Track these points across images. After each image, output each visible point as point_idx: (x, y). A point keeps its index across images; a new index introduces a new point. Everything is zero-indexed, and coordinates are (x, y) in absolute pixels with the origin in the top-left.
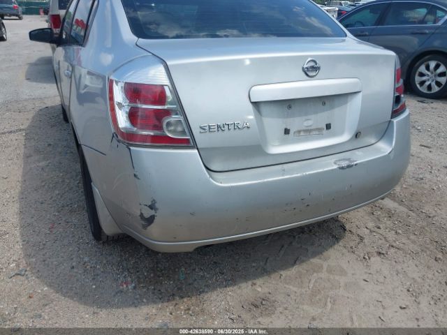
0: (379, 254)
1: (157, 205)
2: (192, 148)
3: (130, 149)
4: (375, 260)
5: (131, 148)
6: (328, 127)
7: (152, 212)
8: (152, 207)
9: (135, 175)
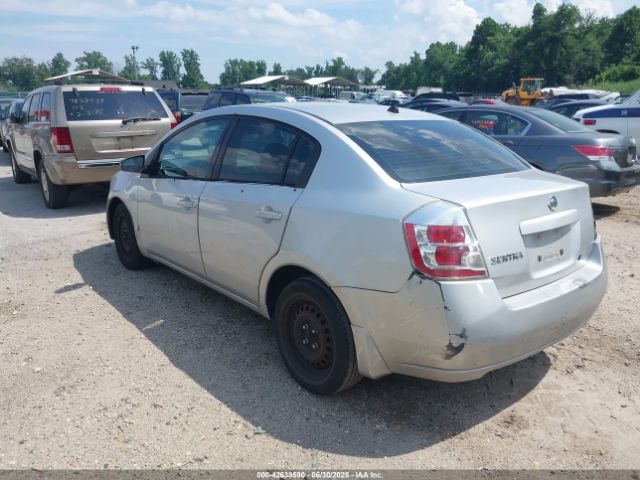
0: (578, 367)
1: (467, 334)
2: (488, 277)
3: (440, 284)
4: (577, 372)
5: (442, 282)
6: (562, 252)
7: (462, 341)
8: (461, 336)
9: (445, 308)
